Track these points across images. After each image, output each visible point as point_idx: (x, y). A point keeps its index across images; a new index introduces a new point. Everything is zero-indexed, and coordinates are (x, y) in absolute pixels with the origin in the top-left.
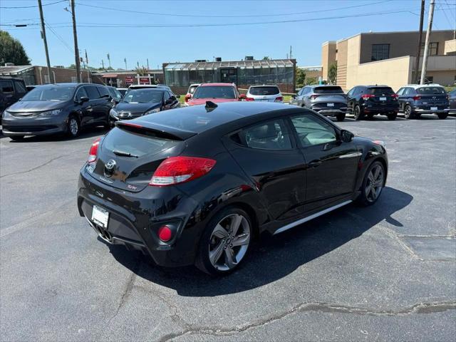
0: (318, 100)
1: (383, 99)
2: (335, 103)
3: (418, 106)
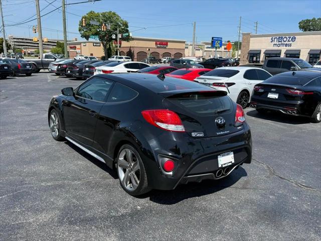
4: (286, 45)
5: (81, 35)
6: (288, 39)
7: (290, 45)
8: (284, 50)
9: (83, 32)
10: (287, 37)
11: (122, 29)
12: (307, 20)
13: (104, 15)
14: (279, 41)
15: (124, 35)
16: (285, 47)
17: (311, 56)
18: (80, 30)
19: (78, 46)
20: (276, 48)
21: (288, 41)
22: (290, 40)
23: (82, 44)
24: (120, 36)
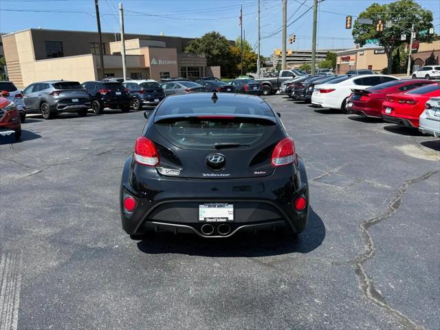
0: (62, 96)
1: (118, 93)
2: (79, 99)
3: (145, 99)
5: (354, 40)
9: (358, 36)
11: (421, 24)
13: (392, 7)
15: (420, 33)
18: (353, 34)
19: (352, 57)
23: (359, 53)
24: (413, 36)
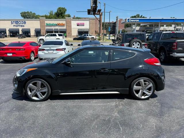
4: (21, 26)
6: (22, 22)
7: (24, 26)
8: (20, 29)
10: (21, 21)
12: (24, 12)
14: (16, 24)
16: (21, 27)
17: (36, 32)
20: (15, 28)
21: (22, 24)
22: (23, 23)
